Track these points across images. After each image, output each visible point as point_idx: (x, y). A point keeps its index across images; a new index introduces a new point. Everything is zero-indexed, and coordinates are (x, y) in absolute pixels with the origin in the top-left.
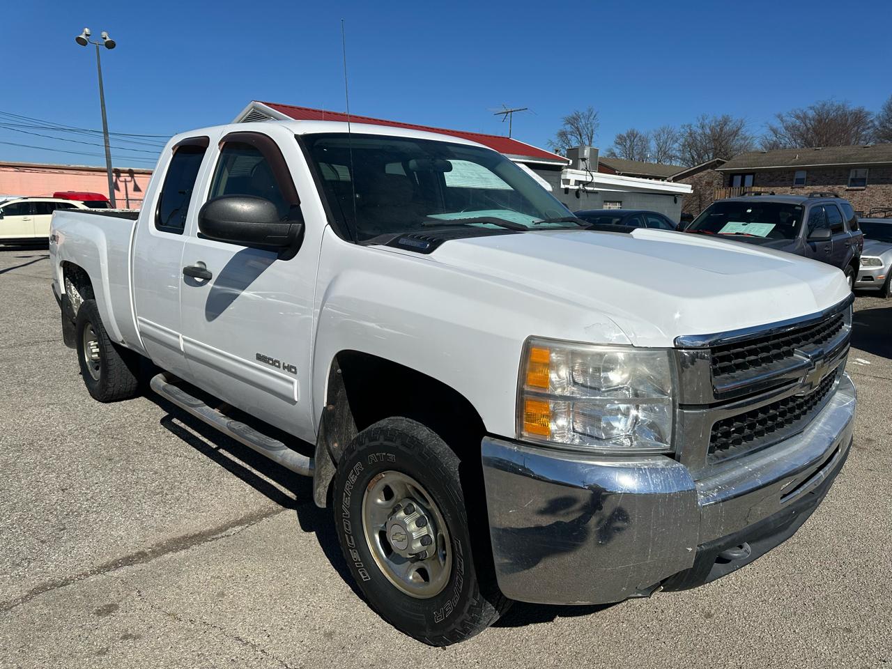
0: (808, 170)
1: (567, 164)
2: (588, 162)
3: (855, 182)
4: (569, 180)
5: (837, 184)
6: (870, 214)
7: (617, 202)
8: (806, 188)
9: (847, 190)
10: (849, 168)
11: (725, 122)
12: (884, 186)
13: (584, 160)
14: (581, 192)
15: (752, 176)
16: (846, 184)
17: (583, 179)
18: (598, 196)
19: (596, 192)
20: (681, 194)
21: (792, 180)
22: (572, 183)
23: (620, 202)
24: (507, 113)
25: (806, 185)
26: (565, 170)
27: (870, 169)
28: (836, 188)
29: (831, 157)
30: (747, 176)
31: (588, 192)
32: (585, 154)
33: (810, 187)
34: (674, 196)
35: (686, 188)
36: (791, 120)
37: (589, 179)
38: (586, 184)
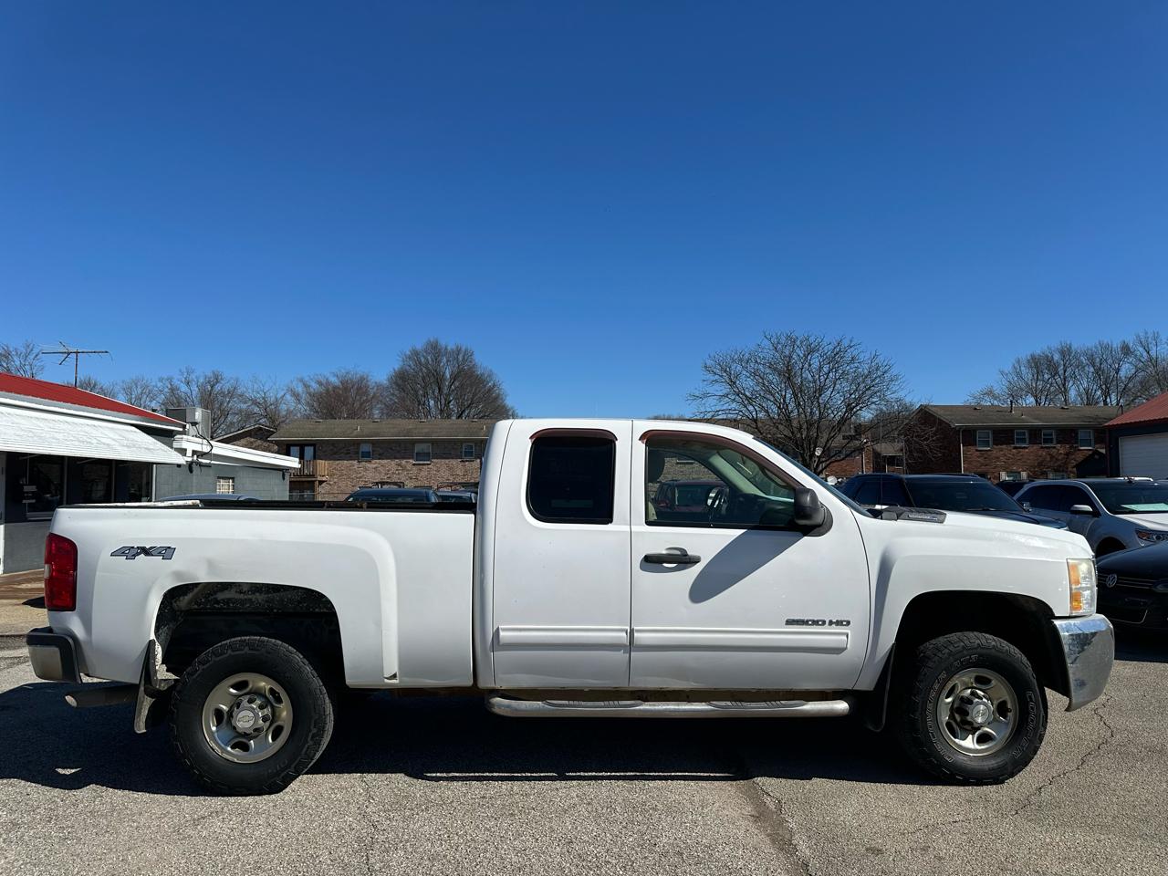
0: (374, 443)
1: (181, 429)
2: (199, 426)
3: (421, 456)
4: (186, 450)
5: (404, 458)
6: (438, 488)
7: (229, 478)
8: (373, 462)
9: (414, 465)
10: (414, 442)
11: (217, 379)
12: (447, 461)
13: (194, 424)
14: (194, 466)
15: (312, 448)
16: (413, 458)
17: (198, 448)
18: (211, 471)
19: (208, 466)
20: (287, 469)
21: (358, 453)
22: (189, 453)
23: (233, 479)
24: (69, 354)
25: (373, 459)
26: (178, 436)
27: (433, 444)
28: (404, 462)
29: (392, 430)
30: (306, 448)
31: (201, 465)
32: (197, 417)
33: (378, 461)
34: (282, 470)
35: (292, 462)
36: (314, 386)
37: (206, 449)
38: (202, 455)
